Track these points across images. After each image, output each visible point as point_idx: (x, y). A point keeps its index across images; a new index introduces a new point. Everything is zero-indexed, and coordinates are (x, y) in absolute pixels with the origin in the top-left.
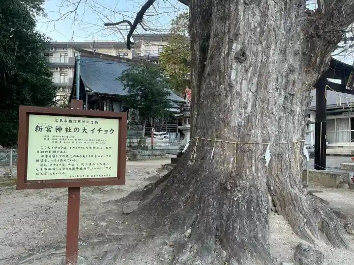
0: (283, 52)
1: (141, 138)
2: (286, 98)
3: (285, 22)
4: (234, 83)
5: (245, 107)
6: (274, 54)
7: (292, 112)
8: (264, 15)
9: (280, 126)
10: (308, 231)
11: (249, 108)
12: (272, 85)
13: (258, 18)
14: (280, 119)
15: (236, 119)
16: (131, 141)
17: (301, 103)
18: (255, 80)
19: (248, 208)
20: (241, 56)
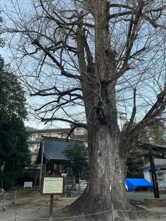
0: (113, 153)
1: (73, 184)
2: (116, 168)
3: (113, 144)
4: (99, 163)
5: (102, 171)
6: (110, 154)
7: (119, 172)
8: (106, 142)
9: (114, 177)
10: (124, 215)
11: (104, 171)
12: (111, 164)
13: (104, 143)
14: (114, 175)
15: (100, 176)
16: (68, 186)
17: (121, 169)
18: (105, 162)
19: (103, 206)
20: (100, 155)
